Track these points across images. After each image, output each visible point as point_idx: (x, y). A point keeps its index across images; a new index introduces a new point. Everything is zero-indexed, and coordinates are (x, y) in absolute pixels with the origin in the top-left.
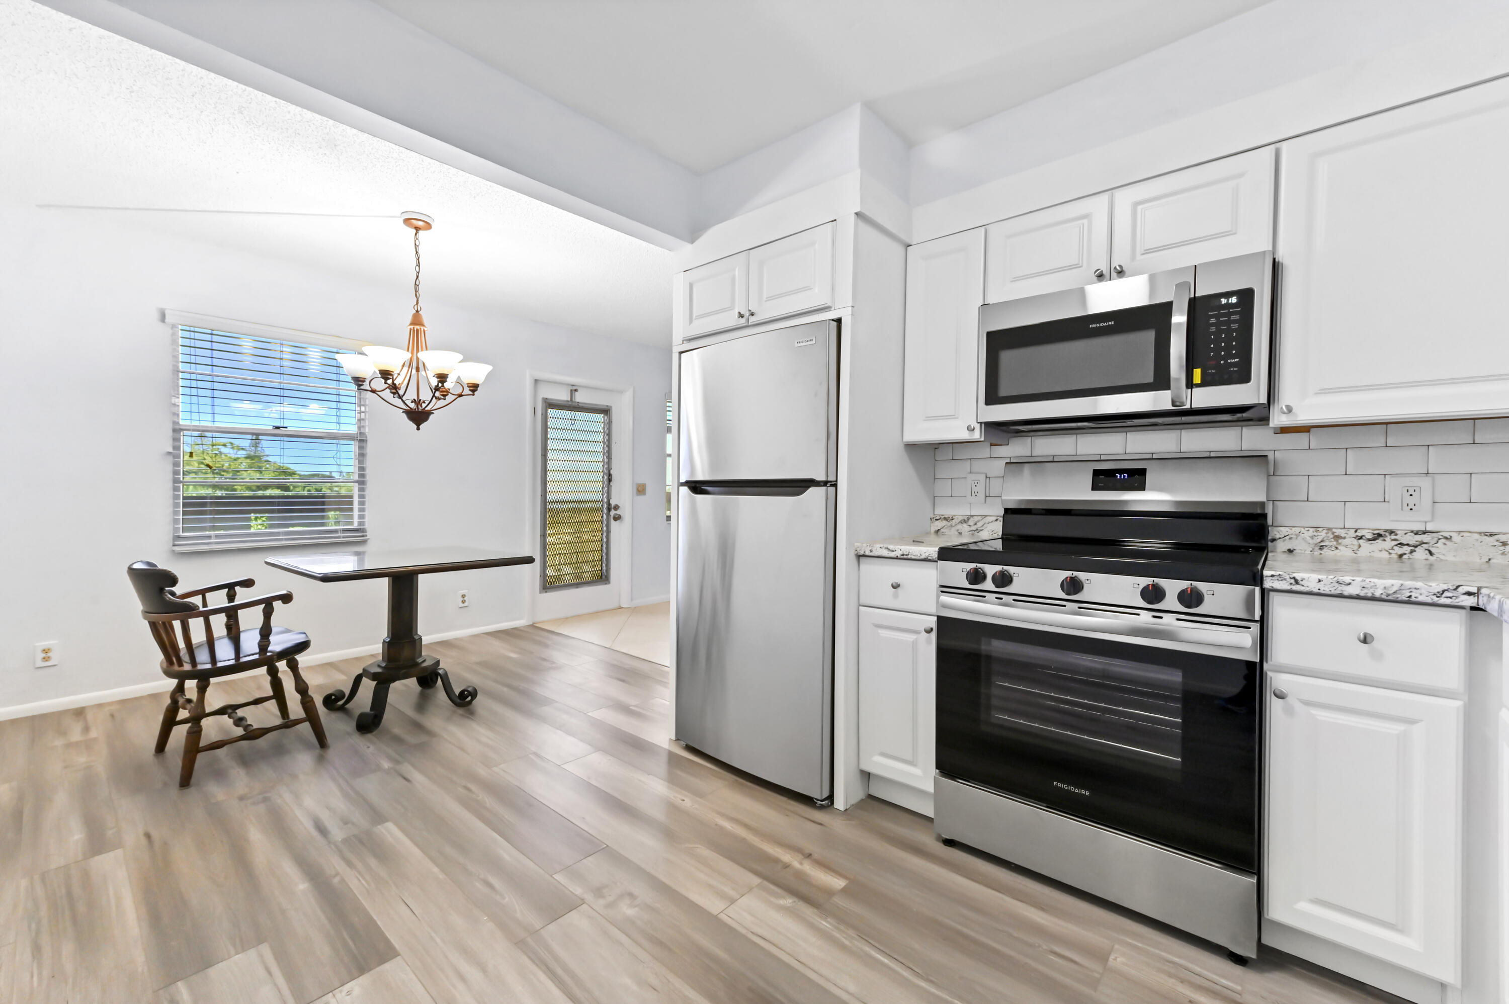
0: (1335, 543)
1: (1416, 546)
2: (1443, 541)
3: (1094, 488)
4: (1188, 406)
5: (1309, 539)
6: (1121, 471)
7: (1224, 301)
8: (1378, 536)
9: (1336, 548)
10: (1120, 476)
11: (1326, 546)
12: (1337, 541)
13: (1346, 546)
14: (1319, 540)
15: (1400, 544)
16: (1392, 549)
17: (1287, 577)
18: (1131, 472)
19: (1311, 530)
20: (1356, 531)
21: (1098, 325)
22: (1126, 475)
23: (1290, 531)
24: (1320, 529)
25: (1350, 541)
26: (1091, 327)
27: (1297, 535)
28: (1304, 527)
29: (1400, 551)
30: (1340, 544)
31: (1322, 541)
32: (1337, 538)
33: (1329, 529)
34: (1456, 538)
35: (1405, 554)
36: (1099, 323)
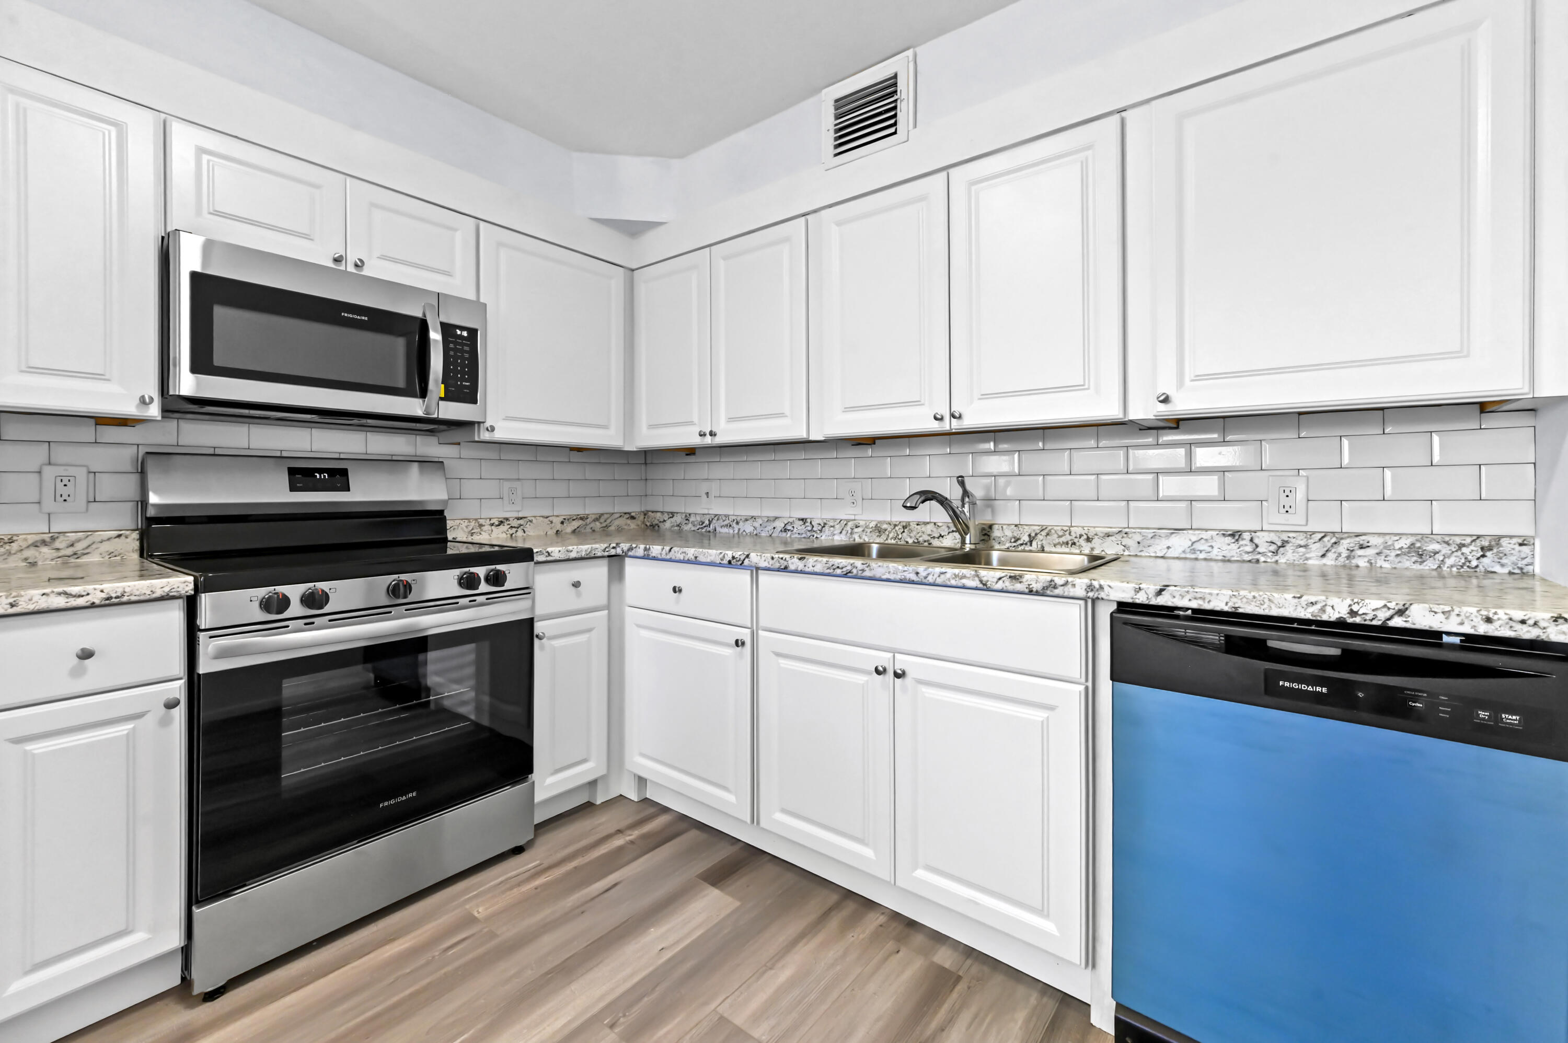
0: (479, 530)
1: (518, 528)
2: (529, 523)
3: (293, 488)
4: (435, 416)
5: (464, 527)
6: (321, 471)
7: (459, 332)
8: (501, 523)
9: (480, 534)
10: (320, 476)
11: (474, 533)
12: (480, 528)
13: (485, 531)
14: (471, 529)
15: (511, 527)
16: (508, 531)
17: (544, 552)
18: (332, 472)
19: (466, 521)
20: (490, 520)
21: (351, 316)
22: (326, 475)
23: (453, 523)
24: (471, 520)
25: (487, 528)
26: (344, 316)
27: (458, 526)
28: (462, 519)
29: (511, 531)
30: (482, 530)
31: (473, 529)
32: (481, 526)
33: (476, 520)
34: (534, 521)
35: (513, 534)
36: (353, 314)
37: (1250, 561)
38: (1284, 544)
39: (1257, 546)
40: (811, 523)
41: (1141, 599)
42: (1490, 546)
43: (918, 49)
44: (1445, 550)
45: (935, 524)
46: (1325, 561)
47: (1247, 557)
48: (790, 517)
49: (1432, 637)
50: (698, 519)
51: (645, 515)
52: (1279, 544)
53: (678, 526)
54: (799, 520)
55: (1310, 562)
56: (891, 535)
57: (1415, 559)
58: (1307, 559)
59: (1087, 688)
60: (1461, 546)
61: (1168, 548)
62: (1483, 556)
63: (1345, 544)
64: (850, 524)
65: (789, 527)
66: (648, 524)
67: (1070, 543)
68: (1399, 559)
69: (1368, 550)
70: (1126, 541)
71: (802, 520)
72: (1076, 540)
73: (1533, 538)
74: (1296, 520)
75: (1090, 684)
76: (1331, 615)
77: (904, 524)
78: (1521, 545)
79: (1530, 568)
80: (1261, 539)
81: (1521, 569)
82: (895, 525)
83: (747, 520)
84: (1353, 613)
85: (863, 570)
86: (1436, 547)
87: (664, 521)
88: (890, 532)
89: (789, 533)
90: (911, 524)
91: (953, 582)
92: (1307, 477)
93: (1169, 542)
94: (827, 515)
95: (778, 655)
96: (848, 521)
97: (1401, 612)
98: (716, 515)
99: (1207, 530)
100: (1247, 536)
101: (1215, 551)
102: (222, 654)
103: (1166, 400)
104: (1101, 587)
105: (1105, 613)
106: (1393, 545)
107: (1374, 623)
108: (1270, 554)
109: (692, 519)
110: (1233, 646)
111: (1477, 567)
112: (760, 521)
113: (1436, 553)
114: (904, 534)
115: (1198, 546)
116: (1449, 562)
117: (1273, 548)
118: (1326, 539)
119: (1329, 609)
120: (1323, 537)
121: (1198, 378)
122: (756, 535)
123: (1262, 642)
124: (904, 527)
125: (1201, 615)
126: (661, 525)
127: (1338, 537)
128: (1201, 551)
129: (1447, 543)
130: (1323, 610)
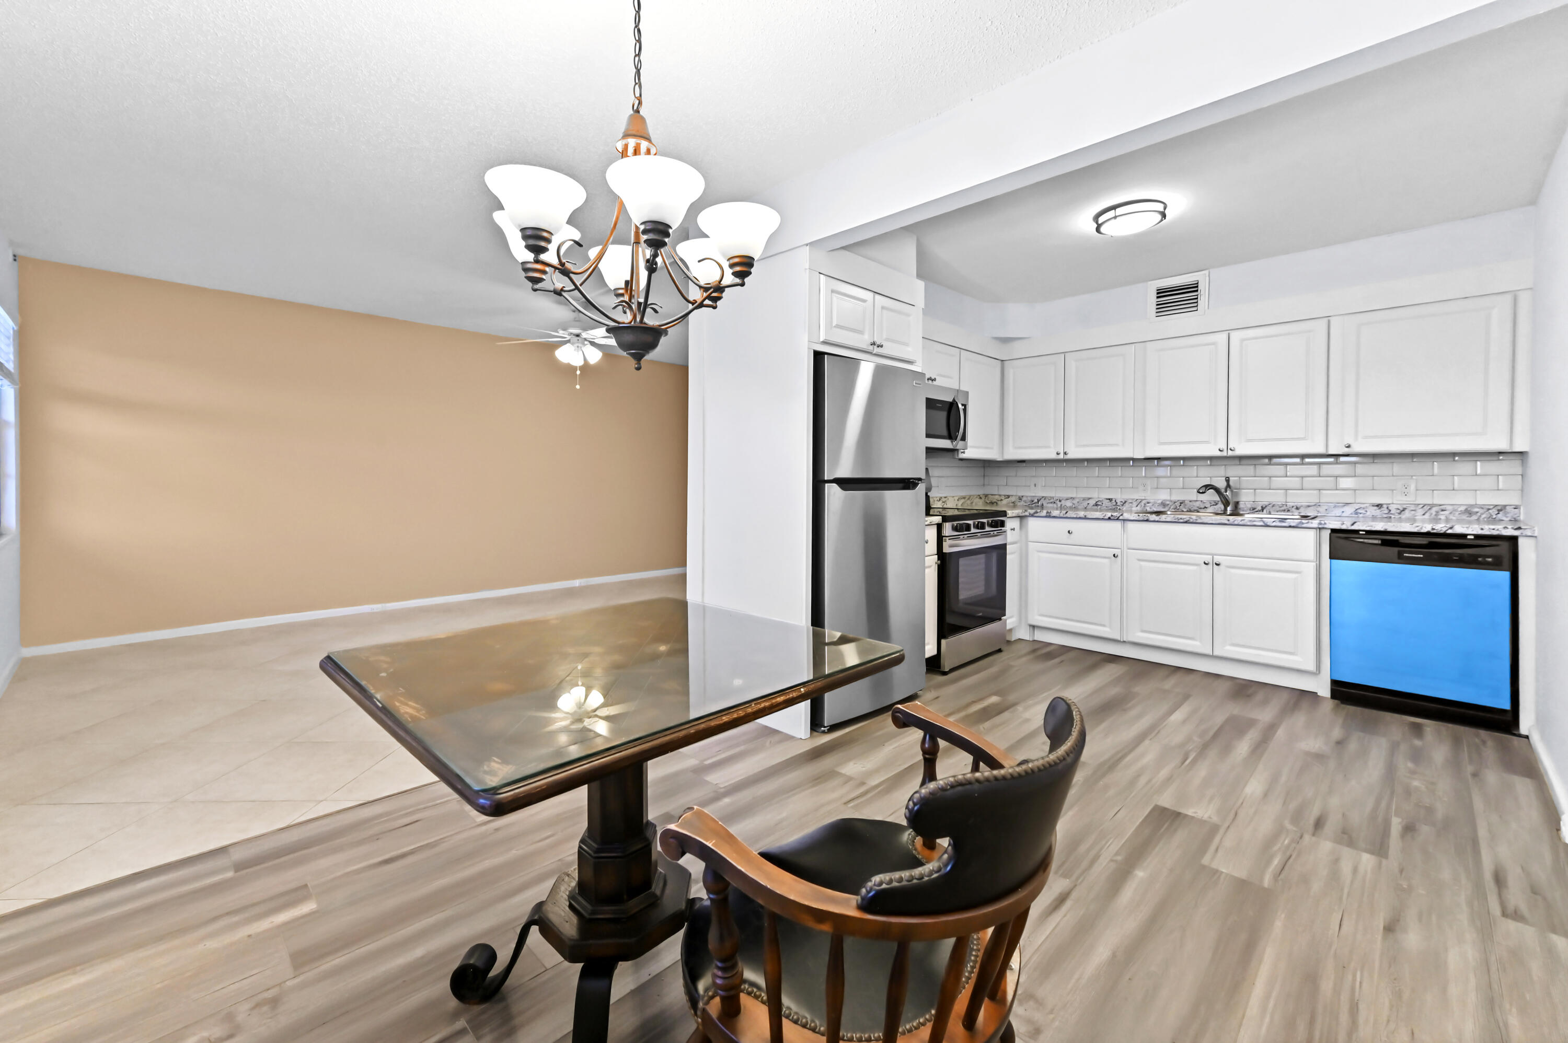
37: (1386, 518)
38: (1404, 510)
39: (1390, 511)
40: (1115, 501)
41: (1344, 527)
42: (1501, 509)
43: (1211, 270)
44: (1481, 511)
45: (1201, 501)
46: (1424, 517)
47: (1385, 516)
48: (1098, 498)
49: (1464, 536)
50: (1029, 499)
51: (986, 496)
52: (1401, 509)
53: (1013, 503)
54: (1107, 499)
55: (1416, 517)
56: (1172, 507)
57: (1467, 515)
58: (1415, 516)
59: (1317, 564)
60: (1489, 509)
61: (1343, 512)
62: (1498, 513)
63: (1434, 510)
64: (1144, 502)
65: (1099, 503)
66: (988, 502)
67: (1287, 510)
68: (1460, 515)
69: (1445, 512)
70: (1319, 509)
71: (1109, 499)
72: (1290, 509)
73: (1520, 506)
74: (1410, 499)
75: (1318, 563)
76: (1424, 530)
77: (1181, 501)
78: (1515, 508)
79: (1519, 518)
80: (1392, 508)
81: (1515, 518)
82: (1175, 502)
83: (1067, 499)
84: (1433, 529)
85: (1196, 520)
86: (1476, 510)
87: (1002, 500)
88: (1171, 506)
89: (1099, 507)
90: (1186, 501)
91: (1249, 523)
92: (1416, 479)
93: (1343, 509)
94: (1126, 496)
95: (1139, 560)
96: (1142, 500)
97: (1451, 528)
98: (1043, 497)
99: (1364, 504)
100: (1385, 506)
101: (1368, 513)
102: (951, 546)
103: (1349, 447)
104: (1325, 524)
105: (1326, 535)
106: (1457, 509)
107: (1441, 532)
108: (1397, 514)
109: (1024, 499)
110: (1385, 543)
111: (1495, 518)
112: (1077, 500)
113: (1477, 512)
114: (1181, 507)
115: (1359, 511)
116: (1483, 516)
117: (1398, 511)
118: (1425, 507)
119: (1424, 528)
120: (1423, 506)
121: (1366, 437)
122: (1075, 507)
123: (1397, 541)
124: (1181, 503)
125: (1369, 532)
126: (999, 503)
127: (1432, 506)
128: (1361, 513)
129: (1482, 508)
130: (1421, 528)
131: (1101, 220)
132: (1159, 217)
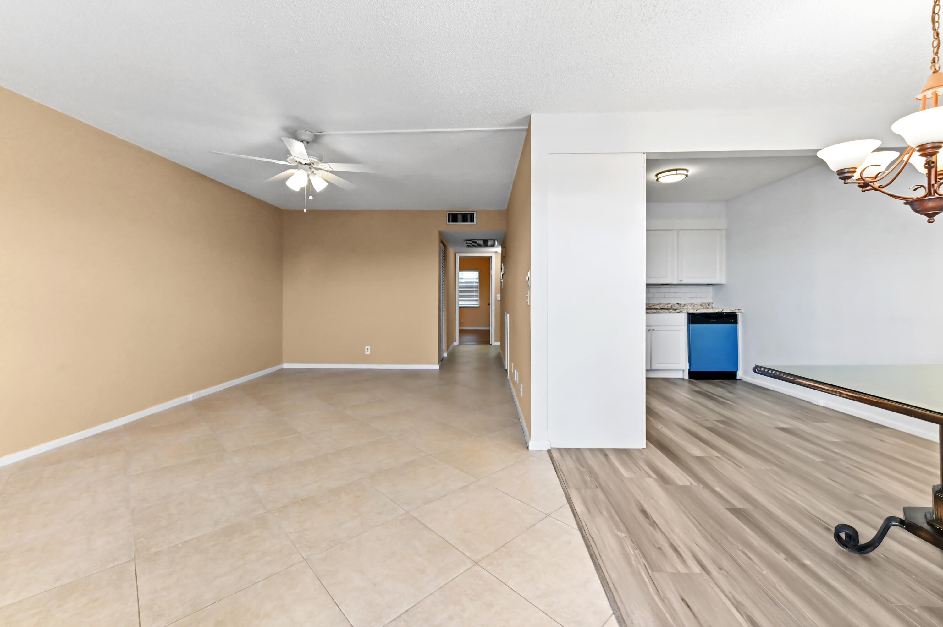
91: (664, 312)
131: (659, 176)
132: (685, 176)
